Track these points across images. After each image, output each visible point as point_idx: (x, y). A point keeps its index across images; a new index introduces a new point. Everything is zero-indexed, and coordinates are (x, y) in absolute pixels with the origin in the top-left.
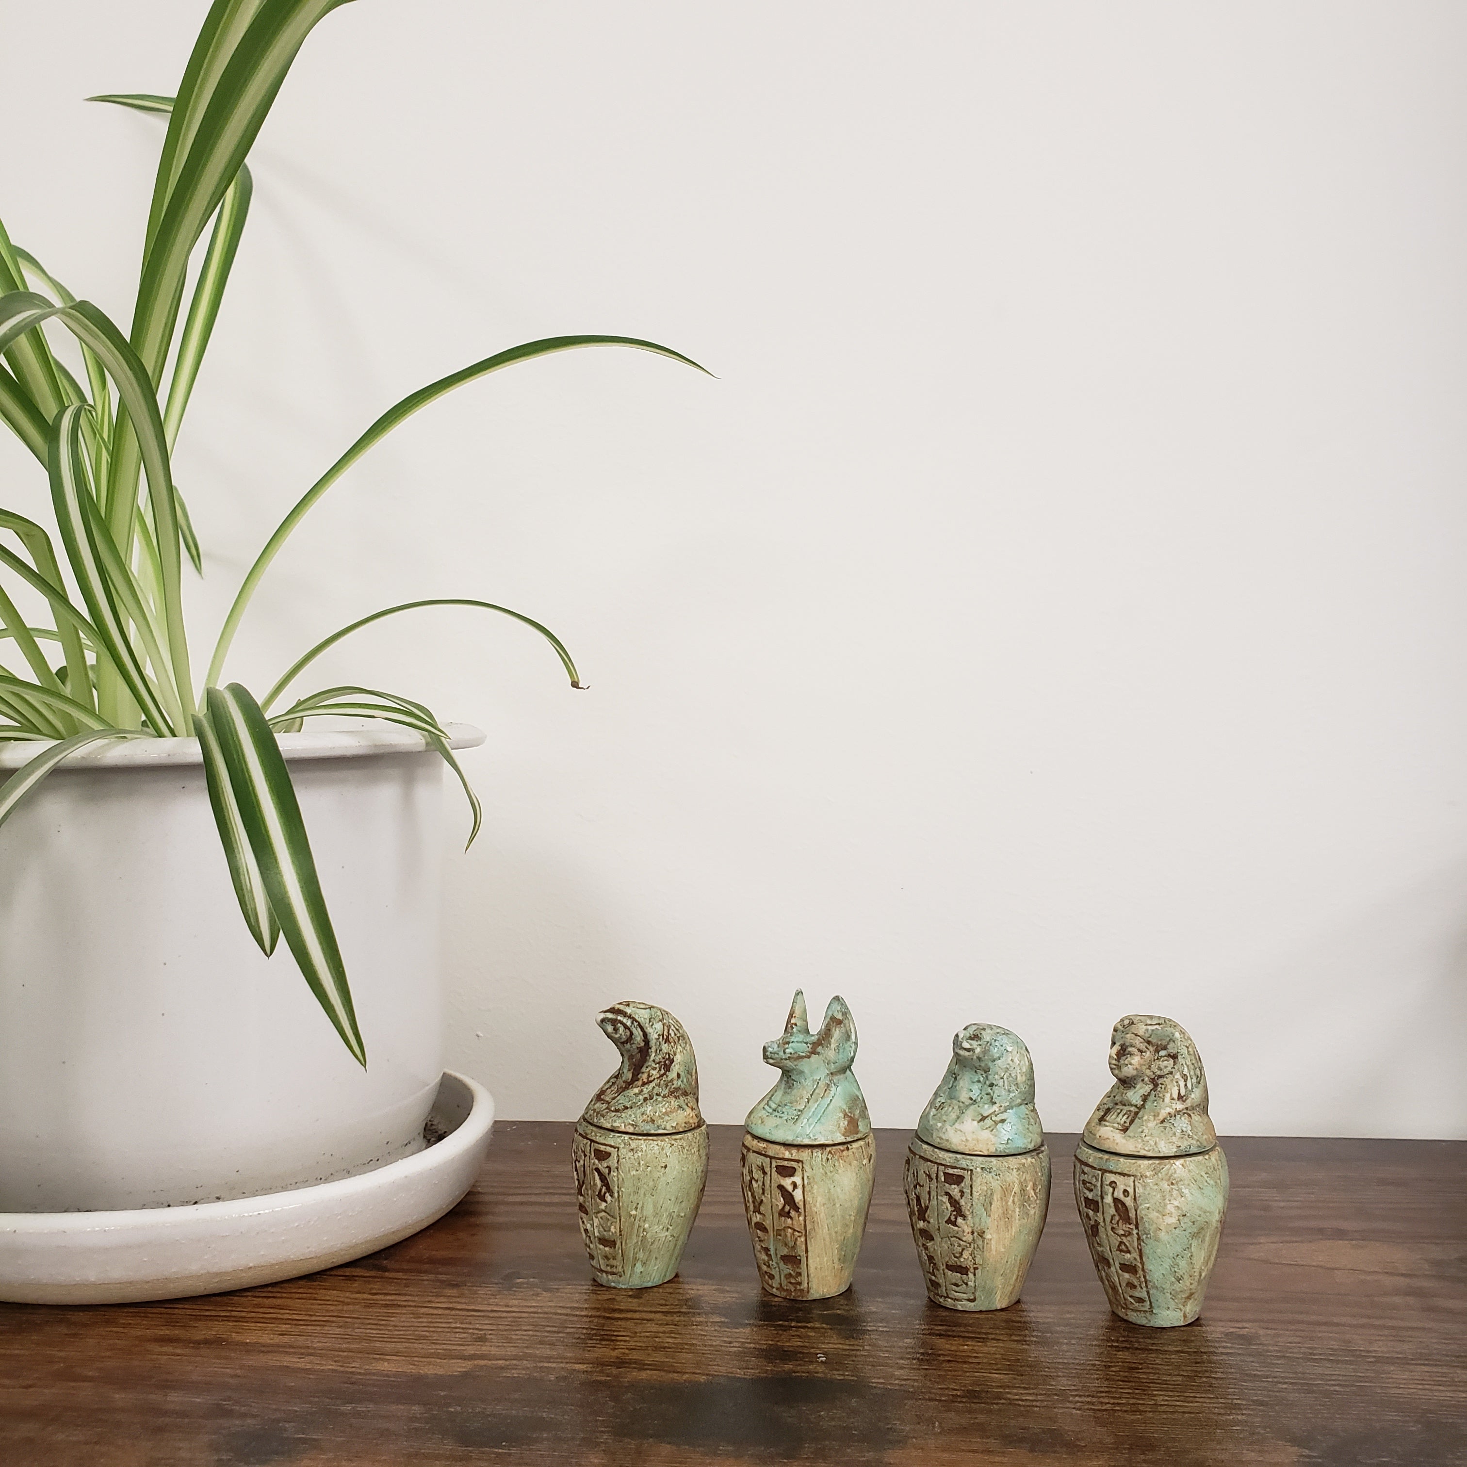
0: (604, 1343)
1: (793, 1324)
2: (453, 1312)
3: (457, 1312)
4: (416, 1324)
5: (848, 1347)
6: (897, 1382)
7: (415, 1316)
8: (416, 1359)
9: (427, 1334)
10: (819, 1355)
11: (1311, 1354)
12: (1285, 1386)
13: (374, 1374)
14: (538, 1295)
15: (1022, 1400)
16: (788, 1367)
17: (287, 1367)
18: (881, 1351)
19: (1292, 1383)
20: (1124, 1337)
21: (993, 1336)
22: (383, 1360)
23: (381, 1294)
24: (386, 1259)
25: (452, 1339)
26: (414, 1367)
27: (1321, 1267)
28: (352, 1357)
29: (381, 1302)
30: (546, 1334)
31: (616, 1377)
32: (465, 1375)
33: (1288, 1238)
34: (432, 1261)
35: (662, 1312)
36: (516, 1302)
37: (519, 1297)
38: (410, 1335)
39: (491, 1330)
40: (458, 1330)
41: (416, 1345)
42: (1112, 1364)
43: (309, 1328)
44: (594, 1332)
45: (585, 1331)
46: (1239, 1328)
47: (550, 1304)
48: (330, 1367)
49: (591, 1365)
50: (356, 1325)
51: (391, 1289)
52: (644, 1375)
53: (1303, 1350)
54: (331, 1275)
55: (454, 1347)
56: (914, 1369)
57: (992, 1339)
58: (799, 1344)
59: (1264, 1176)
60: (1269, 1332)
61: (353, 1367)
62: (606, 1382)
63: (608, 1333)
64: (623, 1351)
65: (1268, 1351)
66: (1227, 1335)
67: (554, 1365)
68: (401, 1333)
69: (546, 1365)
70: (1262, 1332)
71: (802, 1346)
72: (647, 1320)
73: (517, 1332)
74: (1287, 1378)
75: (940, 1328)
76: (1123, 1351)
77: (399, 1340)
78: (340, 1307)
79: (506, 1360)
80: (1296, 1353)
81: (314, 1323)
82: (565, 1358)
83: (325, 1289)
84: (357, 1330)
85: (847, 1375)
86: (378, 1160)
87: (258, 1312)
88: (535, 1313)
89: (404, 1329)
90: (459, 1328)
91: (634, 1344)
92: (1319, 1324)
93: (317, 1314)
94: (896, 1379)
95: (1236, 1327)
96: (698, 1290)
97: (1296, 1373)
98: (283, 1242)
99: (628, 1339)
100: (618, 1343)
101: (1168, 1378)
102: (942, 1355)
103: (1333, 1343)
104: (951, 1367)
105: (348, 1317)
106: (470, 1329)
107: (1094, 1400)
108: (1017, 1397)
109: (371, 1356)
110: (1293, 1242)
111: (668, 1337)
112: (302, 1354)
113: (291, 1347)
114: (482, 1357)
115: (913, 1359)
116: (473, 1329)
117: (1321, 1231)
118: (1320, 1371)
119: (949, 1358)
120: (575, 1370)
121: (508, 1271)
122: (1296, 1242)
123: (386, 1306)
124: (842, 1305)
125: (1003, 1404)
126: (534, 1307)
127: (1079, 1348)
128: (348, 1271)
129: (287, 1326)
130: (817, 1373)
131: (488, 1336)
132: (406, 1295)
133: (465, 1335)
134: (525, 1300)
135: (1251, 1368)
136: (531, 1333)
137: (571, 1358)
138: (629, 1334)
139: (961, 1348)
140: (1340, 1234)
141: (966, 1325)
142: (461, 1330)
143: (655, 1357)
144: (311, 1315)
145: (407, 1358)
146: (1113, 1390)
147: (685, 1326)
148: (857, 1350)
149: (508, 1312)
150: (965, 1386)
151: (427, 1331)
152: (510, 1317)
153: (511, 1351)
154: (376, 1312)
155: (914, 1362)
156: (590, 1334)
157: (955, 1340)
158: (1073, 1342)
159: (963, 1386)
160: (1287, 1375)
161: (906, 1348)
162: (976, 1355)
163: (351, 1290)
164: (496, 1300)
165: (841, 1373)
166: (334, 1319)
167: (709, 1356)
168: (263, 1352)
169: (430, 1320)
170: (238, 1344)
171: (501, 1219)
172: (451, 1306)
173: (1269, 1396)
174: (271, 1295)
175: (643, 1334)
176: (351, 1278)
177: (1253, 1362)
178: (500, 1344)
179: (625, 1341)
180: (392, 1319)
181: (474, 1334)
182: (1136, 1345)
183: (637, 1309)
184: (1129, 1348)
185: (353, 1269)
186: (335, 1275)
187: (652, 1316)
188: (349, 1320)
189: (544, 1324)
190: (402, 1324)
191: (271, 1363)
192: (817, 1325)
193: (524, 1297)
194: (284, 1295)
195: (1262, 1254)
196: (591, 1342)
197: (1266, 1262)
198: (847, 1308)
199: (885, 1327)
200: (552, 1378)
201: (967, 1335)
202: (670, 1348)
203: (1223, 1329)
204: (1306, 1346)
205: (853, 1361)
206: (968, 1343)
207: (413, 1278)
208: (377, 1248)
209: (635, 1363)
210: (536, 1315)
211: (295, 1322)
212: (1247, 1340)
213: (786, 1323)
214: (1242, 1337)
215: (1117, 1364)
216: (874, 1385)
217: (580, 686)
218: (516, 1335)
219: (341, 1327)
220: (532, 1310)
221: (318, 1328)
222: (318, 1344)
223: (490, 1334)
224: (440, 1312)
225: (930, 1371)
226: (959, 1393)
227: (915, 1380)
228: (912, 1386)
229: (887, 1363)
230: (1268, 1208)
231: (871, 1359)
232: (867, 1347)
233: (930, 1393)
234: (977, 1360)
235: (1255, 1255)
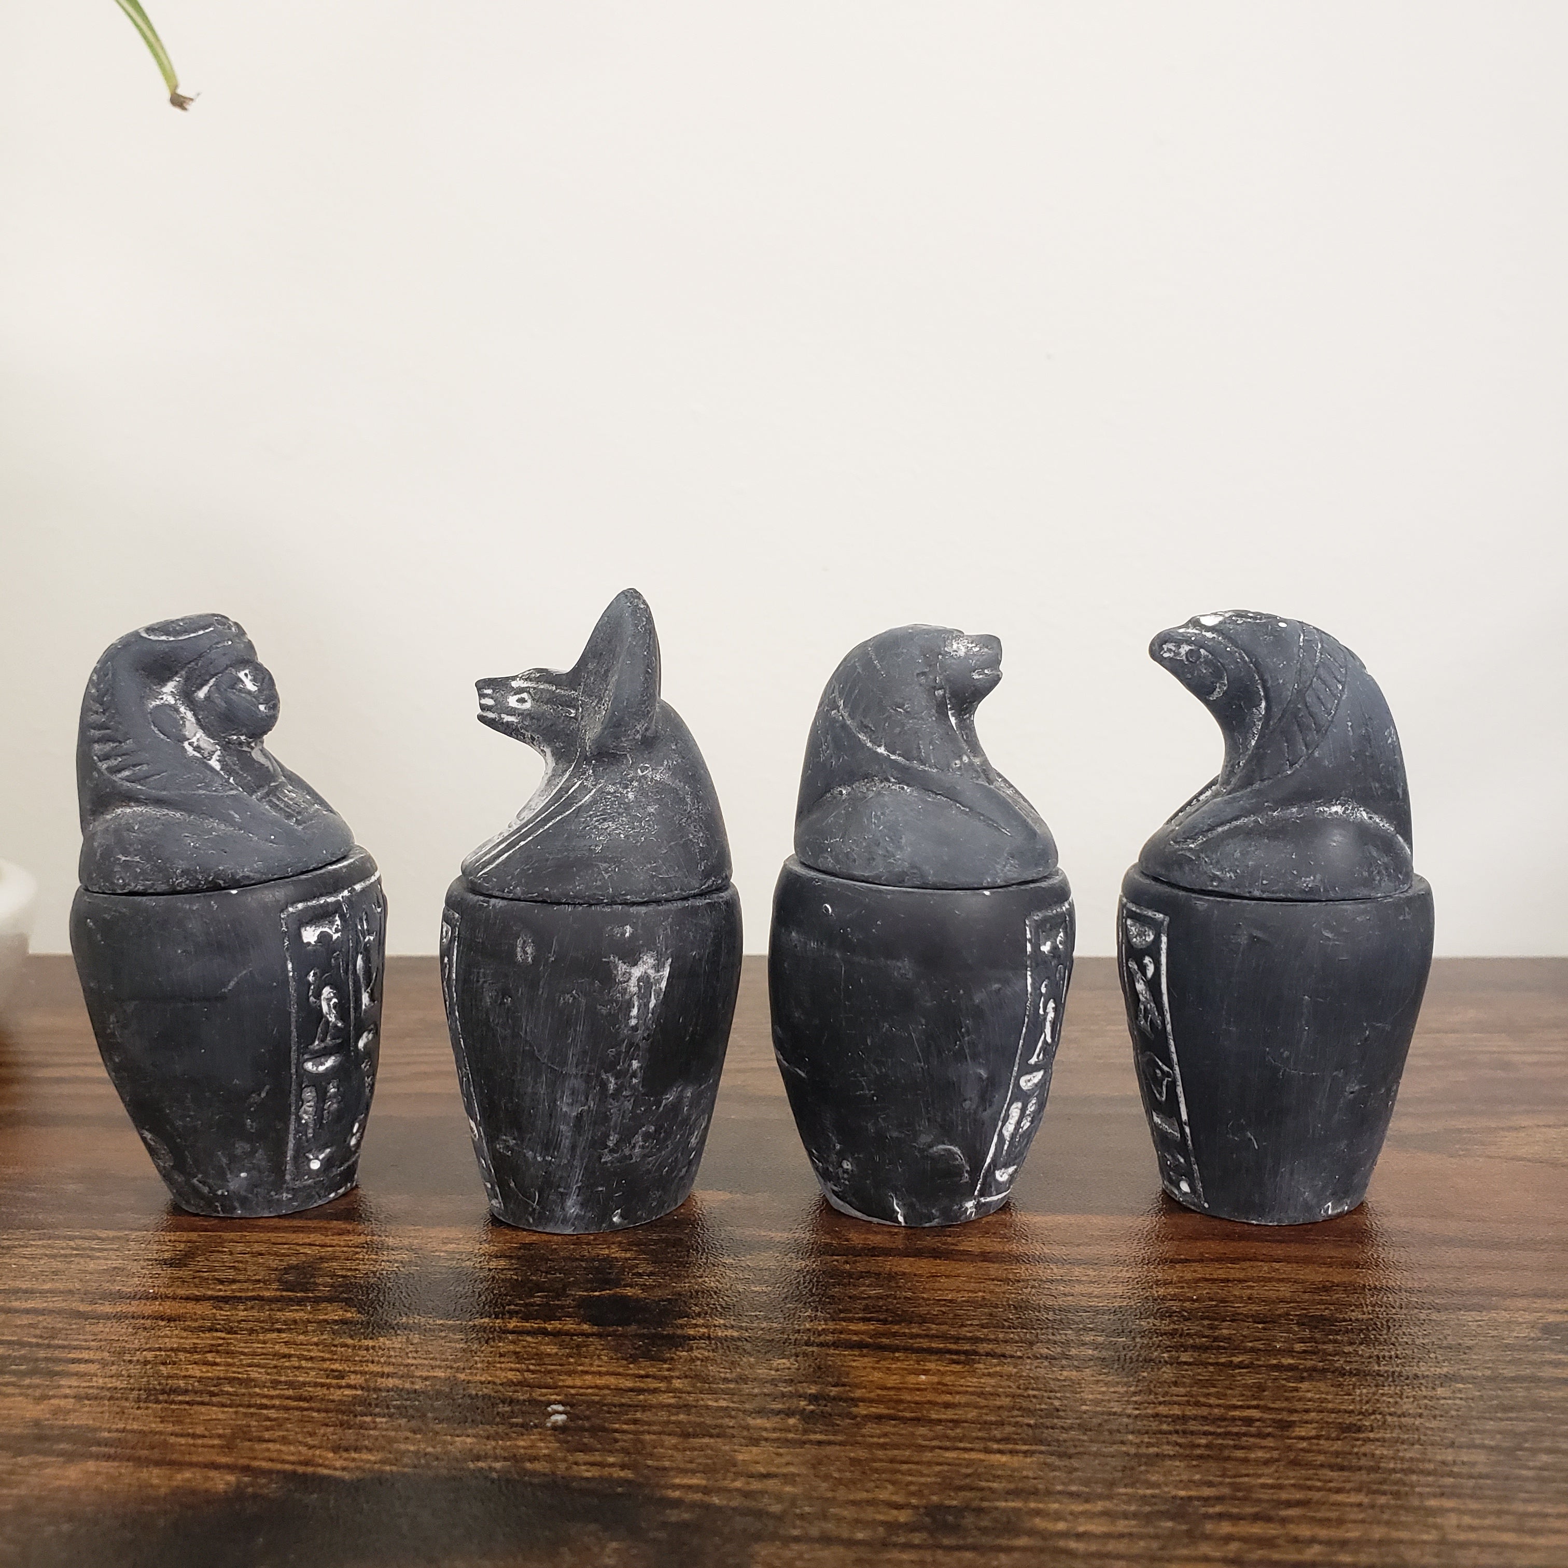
5: (629, 1384)
6: (738, 1484)
10: (551, 1408)
15: (1079, 1536)
16: (464, 1442)
18: (712, 1392)
20: (1302, 1340)
21: (988, 1347)
35: (218, 1298)
42: (1295, 1417)
44: (24, 1352)
52: (72, 1474)
56: (787, 1442)
57: (987, 1354)
63: (57, 1354)
66: (1548, 1329)
71: (520, 1383)
75: (861, 1327)
76: (1311, 1378)
85: (612, 1465)
94: (738, 1475)
100: (63, 1382)
102: (863, 1400)
104: (885, 1435)
107: (1272, 1530)
108: (1061, 1526)
115: (789, 1413)
119: (881, 1410)
124: (640, 1275)
125: (1024, 1549)
127: (1204, 1373)
130: (534, 1459)
139: (911, 1379)
141: (923, 1320)
146: (1317, 1496)
148: (655, 1391)
150: (919, 1494)
155: (792, 1421)
157: (898, 1359)
158: (1185, 1357)
159: (913, 1494)
161: (774, 1382)
162: (948, 1398)
165: (597, 1457)
167: (272, 1413)
179: (80, 1375)
182: (1340, 1362)
183: (162, 1290)
184: (1324, 1371)
192: (570, 1325)
195: (1537, 1148)
197: (1554, 1163)
198: (651, 1281)
199: (731, 1327)
201: (925, 1344)
202: (186, 1392)
203: (1529, 1317)
205: (635, 1422)
206: (931, 1366)
213: (500, 1322)
215: (1306, 1417)
216: (677, 1494)
225: (829, 1450)
226: (903, 1517)
227: (789, 1479)
228: (779, 1498)
229: (721, 1426)
230: (1506, 1066)
231: (682, 1417)
232: (677, 1383)
233: (825, 1517)
234: (950, 1414)
235: (1522, 1152)
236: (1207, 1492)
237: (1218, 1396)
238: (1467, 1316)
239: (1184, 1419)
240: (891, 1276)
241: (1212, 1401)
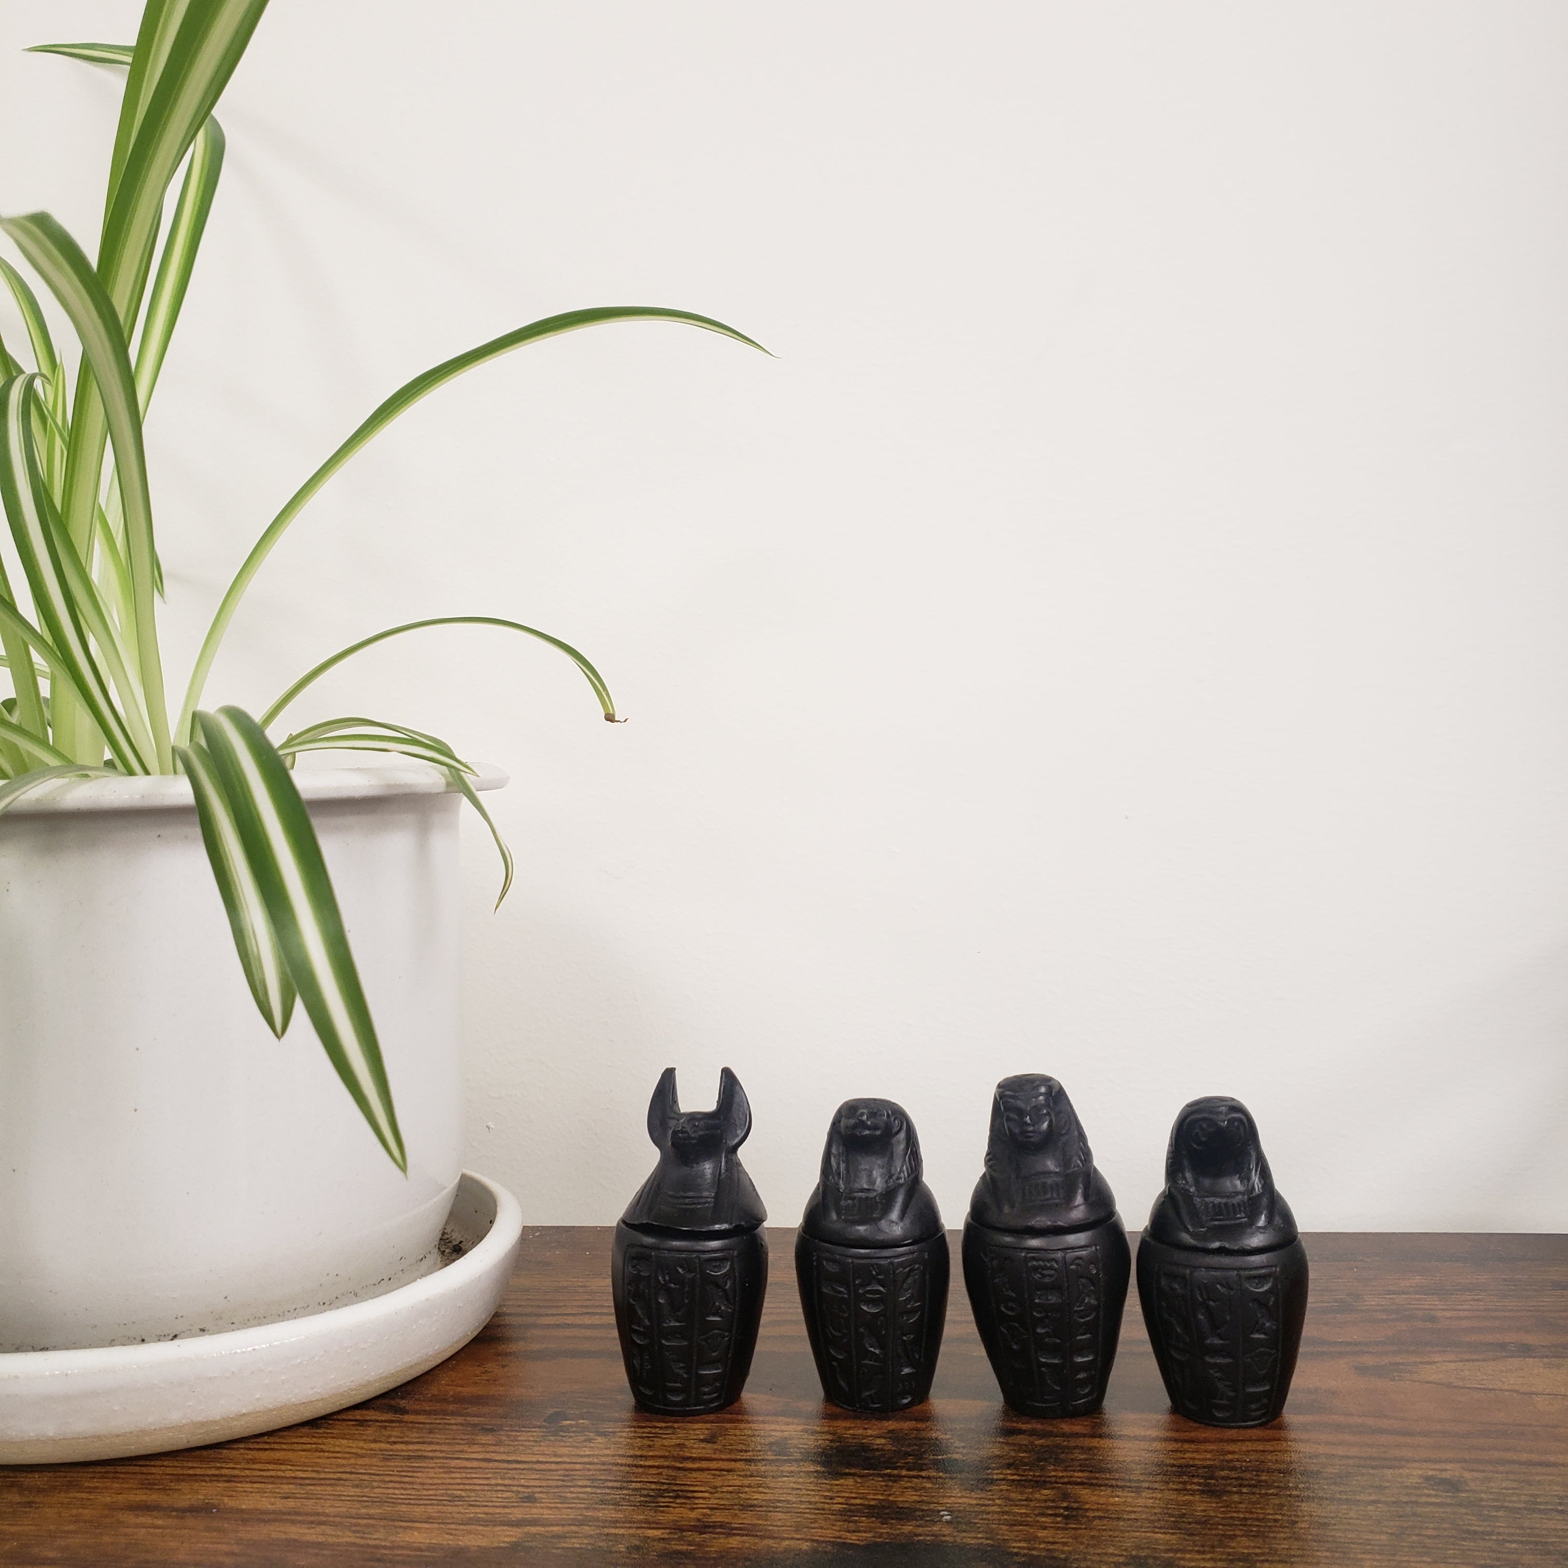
0: (678, 1501)
1: (904, 1473)
2: (491, 1465)
3: (496, 1464)
4: (448, 1481)
5: (975, 1502)
6: (1042, 1546)
7: (445, 1470)
8: (453, 1526)
9: (463, 1494)
10: (942, 1513)
11: (1533, 1503)
12: (1513, 1546)
13: (402, 1548)
14: (590, 1440)
16: (907, 1528)
17: (295, 1540)
18: (1017, 1506)
19: (1522, 1542)
21: (1146, 1485)
22: (411, 1528)
23: (402, 1443)
24: (402, 1398)
25: (494, 1499)
26: (451, 1537)
27: (1516, 1391)
28: (373, 1526)
29: (403, 1454)
30: (608, 1491)
31: (699, 1545)
32: (515, 1547)
33: (1466, 1357)
34: (459, 1399)
35: (744, 1460)
36: (565, 1451)
37: (568, 1444)
38: (442, 1495)
39: (540, 1487)
40: (499, 1488)
41: (450, 1509)
43: (318, 1488)
44: (665, 1487)
45: (653, 1486)
46: (1438, 1470)
47: (607, 1452)
48: (348, 1540)
49: (668, 1531)
50: (375, 1484)
51: (413, 1435)
52: (734, 1542)
53: (1523, 1498)
54: (339, 1420)
55: (498, 1510)
56: (1058, 1528)
57: (1147, 1489)
58: (915, 1498)
59: (1417, 1280)
60: (1475, 1474)
61: (375, 1539)
62: (690, 1552)
63: (683, 1488)
64: (705, 1511)
65: (1481, 1500)
66: (1428, 1479)
67: (622, 1531)
68: (431, 1492)
69: (613, 1531)
70: (1467, 1475)
71: (919, 1502)
72: (728, 1471)
73: (572, 1489)
74: (1513, 1535)
75: (1080, 1474)
77: (429, 1502)
78: (352, 1461)
79: (563, 1525)
80: (1514, 1502)
81: (322, 1482)
82: (634, 1522)
83: (333, 1438)
84: (376, 1490)
85: (981, 1538)
86: (390, 1279)
87: (254, 1469)
88: (590, 1463)
89: (434, 1487)
90: (500, 1485)
91: (716, 1501)
92: (1530, 1463)
93: (326, 1470)
94: (1040, 1543)
95: (1434, 1469)
96: (782, 1431)
97: (1523, 1528)
98: (283, 1382)
99: (706, 1495)
100: (697, 1501)
101: (1370, 1536)
102: (1090, 1509)
103: (1556, 1488)
104: (1105, 1525)
105: (365, 1474)
106: (514, 1486)
109: (397, 1524)
110: (1473, 1360)
111: (754, 1492)
112: (312, 1522)
113: (297, 1513)
114: (534, 1522)
115: (1056, 1515)
116: (518, 1486)
117: (1503, 1346)
118: (1551, 1525)
119: (1100, 1514)
120: (648, 1538)
121: (550, 1411)
122: (1478, 1360)
123: (409, 1458)
124: (958, 1448)
126: (589, 1456)
128: (358, 1414)
129: (290, 1486)
130: (944, 1536)
131: (536, 1495)
132: (431, 1443)
133: (508, 1494)
134: (577, 1447)
135: (1467, 1522)
136: (589, 1490)
137: (640, 1522)
138: (708, 1489)
139: (1111, 1500)
140: (1526, 1351)
141: (1111, 1471)
142: (503, 1488)
143: (745, 1518)
144: (318, 1472)
145: (442, 1526)
147: (773, 1477)
148: (988, 1505)
149: (557, 1463)
150: (1126, 1550)
151: (462, 1490)
152: (561, 1470)
153: (568, 1514)
154: (397, 1466)
155: (1059, 1519)
156: (660, 1490)
157: (1102, 1490)
158: (1244, 1490)
160: (1512, 1531)
161: (1045, 1501)
162: (1130, 1509)
163: (364, 1437)
164: (542, 1448)
165: (973, 1535)
166: (348, 1476)
167: (809, 1516)
168: (264, 1521)
169: (464, 1475)
170: (232, 1510)
171: (536, 1347)
172: (488, 1456)
173: (1498, 1559)
174: (267, 1446)
175: (725, 1489)
176: (362, 1423)
177: (1466, 1514)
178: (552, 1505)
179: (703, 1498)
180: (419, 1474)
181: (519, 1492)
182: (1321, 1493)
183: (713, 1456)
184: (1313, 1497)
185: (364, 1412)
186: (344, 1420)
187: (732, 1465)
188: (366, 1477)
189: (602, 1478)
190: (431, 1481)
191: (274, 1535)
192: (932, 1473)
193: (575, 1444)
194: (284, 1447)
195: (1441, 1376)
196: (663, 1500)
197: (1449, 1386)
198: (965, 1451)
199: (1014, 1475)
200: (622, 1548)
201: (1115, 1483)
202: (761, 1506)
203: (1420, 1472)
204: (1526, 1492)
205: (984, 1519)
206: (1118, 1494)
207: (438, 1421)
208: (392, 1386)
209: (721, 1527)
210: (591, 1467)
211: (299, 1481)
212: (1454, 1486)
213: (896, 1472)
214: (1443, 1481)
215: (1304, 1519)
216: (1016, 1550)
217: (616, 719)
218: (571, 1492)
219: (357, 1486)
220: (585, 1460)
221: (329, 1488)
222: (332, 1509)
223: (539, 1493)
224: (475, 1464)
225: (1080, 1532)
226: (1121, 1560)
227: (1065, 1544)
228: (1063, 1552)
229: (1027, 1521)
230: (1433, 1319)
231: (1006, 1517)
232: (998, 1502)
233: (1085, 1559)
234: (1133, 1516)
235: (1433, 1378)
236: (1258, 1551)
237: (1261, 1508)
238: (1388, 1472)
239: (1245, 1519)
240: (1090, 1449)
241: (1259, 1511)
